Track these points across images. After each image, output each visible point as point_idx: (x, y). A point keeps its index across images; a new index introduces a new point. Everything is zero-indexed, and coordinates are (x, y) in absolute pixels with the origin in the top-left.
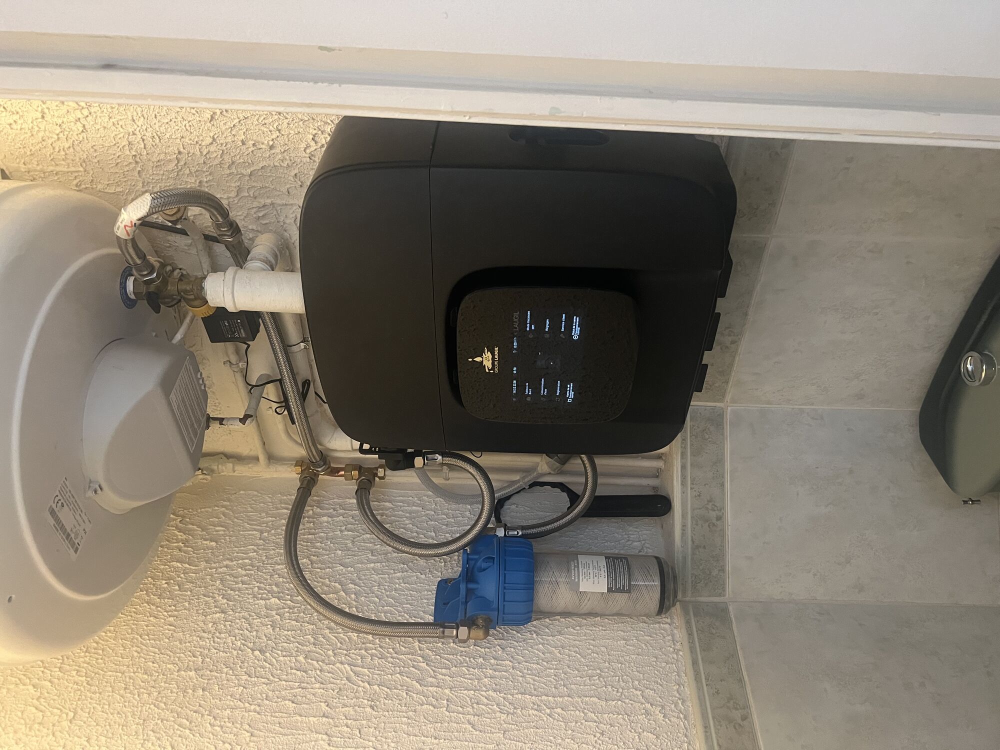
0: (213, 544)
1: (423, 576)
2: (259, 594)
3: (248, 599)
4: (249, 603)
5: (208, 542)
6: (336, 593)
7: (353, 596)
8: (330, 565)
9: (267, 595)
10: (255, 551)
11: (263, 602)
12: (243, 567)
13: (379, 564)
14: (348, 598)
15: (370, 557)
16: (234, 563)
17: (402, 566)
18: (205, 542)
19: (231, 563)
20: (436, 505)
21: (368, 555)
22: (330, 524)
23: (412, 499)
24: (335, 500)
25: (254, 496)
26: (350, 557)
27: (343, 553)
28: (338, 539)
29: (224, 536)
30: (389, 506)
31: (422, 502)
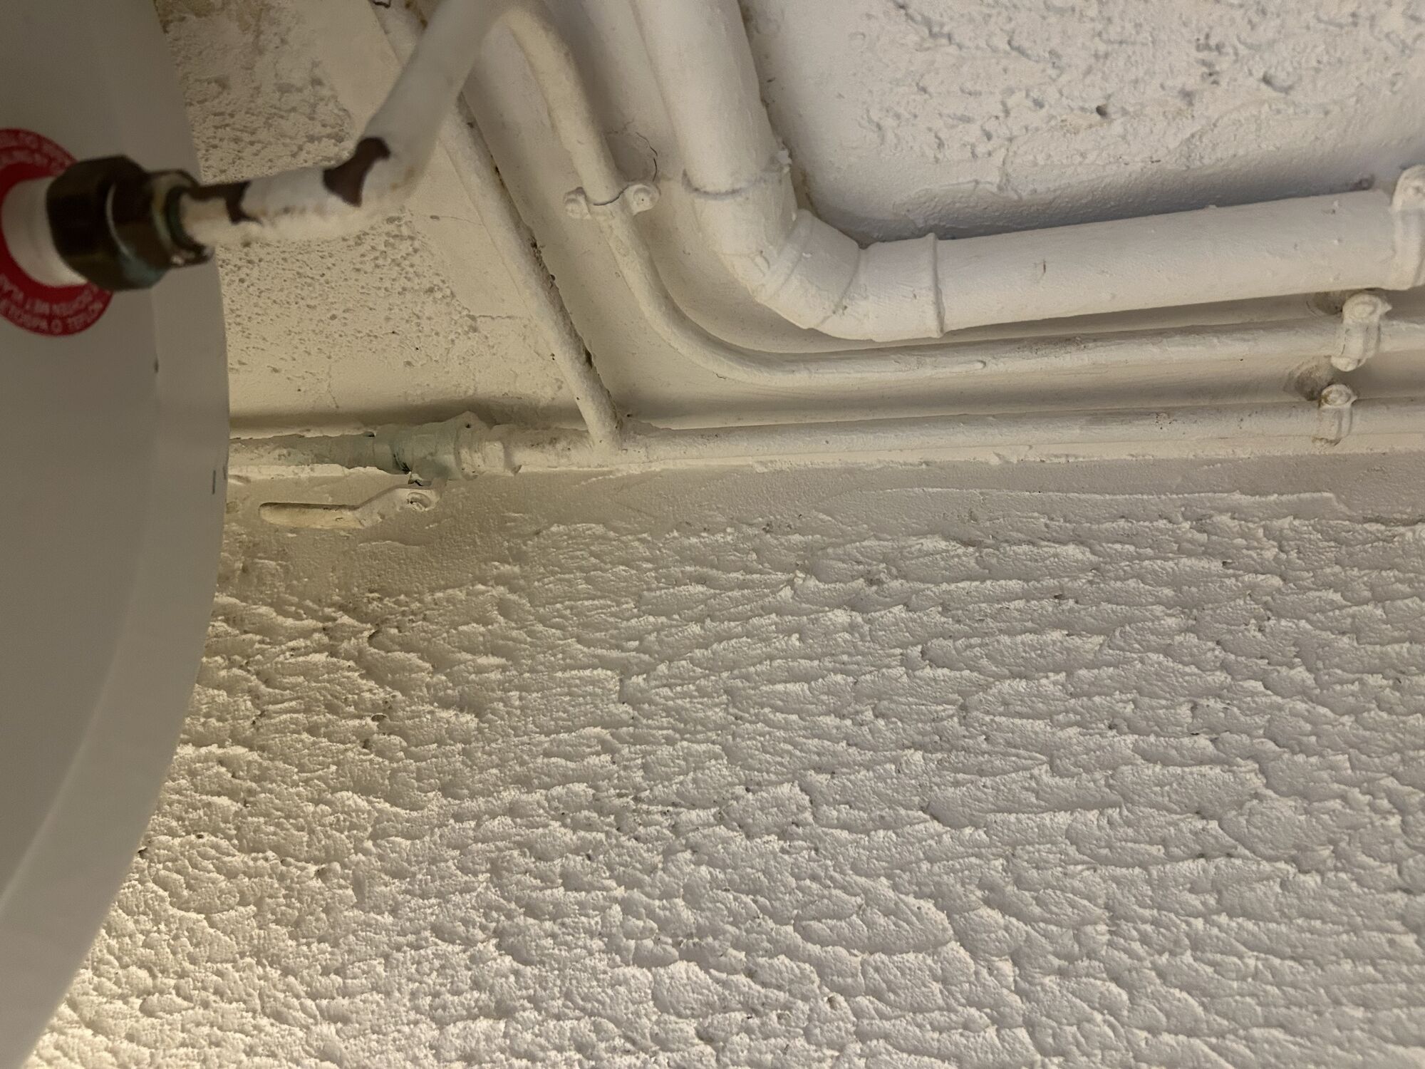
2: (629, 937)
8: (887, 813)
17: (1199, 824)
19: (525, 798)
20: (1281, 549)
21: (1036, 772)
22: (862, 638)
23: (1170, 526)
24: (865, 543)
25: (596, 538)
26: (960, 776)
27: (931, 760)
28: (903, 700)
29: (506, 690)
30: (1080, 556)
31: (1214, 538)
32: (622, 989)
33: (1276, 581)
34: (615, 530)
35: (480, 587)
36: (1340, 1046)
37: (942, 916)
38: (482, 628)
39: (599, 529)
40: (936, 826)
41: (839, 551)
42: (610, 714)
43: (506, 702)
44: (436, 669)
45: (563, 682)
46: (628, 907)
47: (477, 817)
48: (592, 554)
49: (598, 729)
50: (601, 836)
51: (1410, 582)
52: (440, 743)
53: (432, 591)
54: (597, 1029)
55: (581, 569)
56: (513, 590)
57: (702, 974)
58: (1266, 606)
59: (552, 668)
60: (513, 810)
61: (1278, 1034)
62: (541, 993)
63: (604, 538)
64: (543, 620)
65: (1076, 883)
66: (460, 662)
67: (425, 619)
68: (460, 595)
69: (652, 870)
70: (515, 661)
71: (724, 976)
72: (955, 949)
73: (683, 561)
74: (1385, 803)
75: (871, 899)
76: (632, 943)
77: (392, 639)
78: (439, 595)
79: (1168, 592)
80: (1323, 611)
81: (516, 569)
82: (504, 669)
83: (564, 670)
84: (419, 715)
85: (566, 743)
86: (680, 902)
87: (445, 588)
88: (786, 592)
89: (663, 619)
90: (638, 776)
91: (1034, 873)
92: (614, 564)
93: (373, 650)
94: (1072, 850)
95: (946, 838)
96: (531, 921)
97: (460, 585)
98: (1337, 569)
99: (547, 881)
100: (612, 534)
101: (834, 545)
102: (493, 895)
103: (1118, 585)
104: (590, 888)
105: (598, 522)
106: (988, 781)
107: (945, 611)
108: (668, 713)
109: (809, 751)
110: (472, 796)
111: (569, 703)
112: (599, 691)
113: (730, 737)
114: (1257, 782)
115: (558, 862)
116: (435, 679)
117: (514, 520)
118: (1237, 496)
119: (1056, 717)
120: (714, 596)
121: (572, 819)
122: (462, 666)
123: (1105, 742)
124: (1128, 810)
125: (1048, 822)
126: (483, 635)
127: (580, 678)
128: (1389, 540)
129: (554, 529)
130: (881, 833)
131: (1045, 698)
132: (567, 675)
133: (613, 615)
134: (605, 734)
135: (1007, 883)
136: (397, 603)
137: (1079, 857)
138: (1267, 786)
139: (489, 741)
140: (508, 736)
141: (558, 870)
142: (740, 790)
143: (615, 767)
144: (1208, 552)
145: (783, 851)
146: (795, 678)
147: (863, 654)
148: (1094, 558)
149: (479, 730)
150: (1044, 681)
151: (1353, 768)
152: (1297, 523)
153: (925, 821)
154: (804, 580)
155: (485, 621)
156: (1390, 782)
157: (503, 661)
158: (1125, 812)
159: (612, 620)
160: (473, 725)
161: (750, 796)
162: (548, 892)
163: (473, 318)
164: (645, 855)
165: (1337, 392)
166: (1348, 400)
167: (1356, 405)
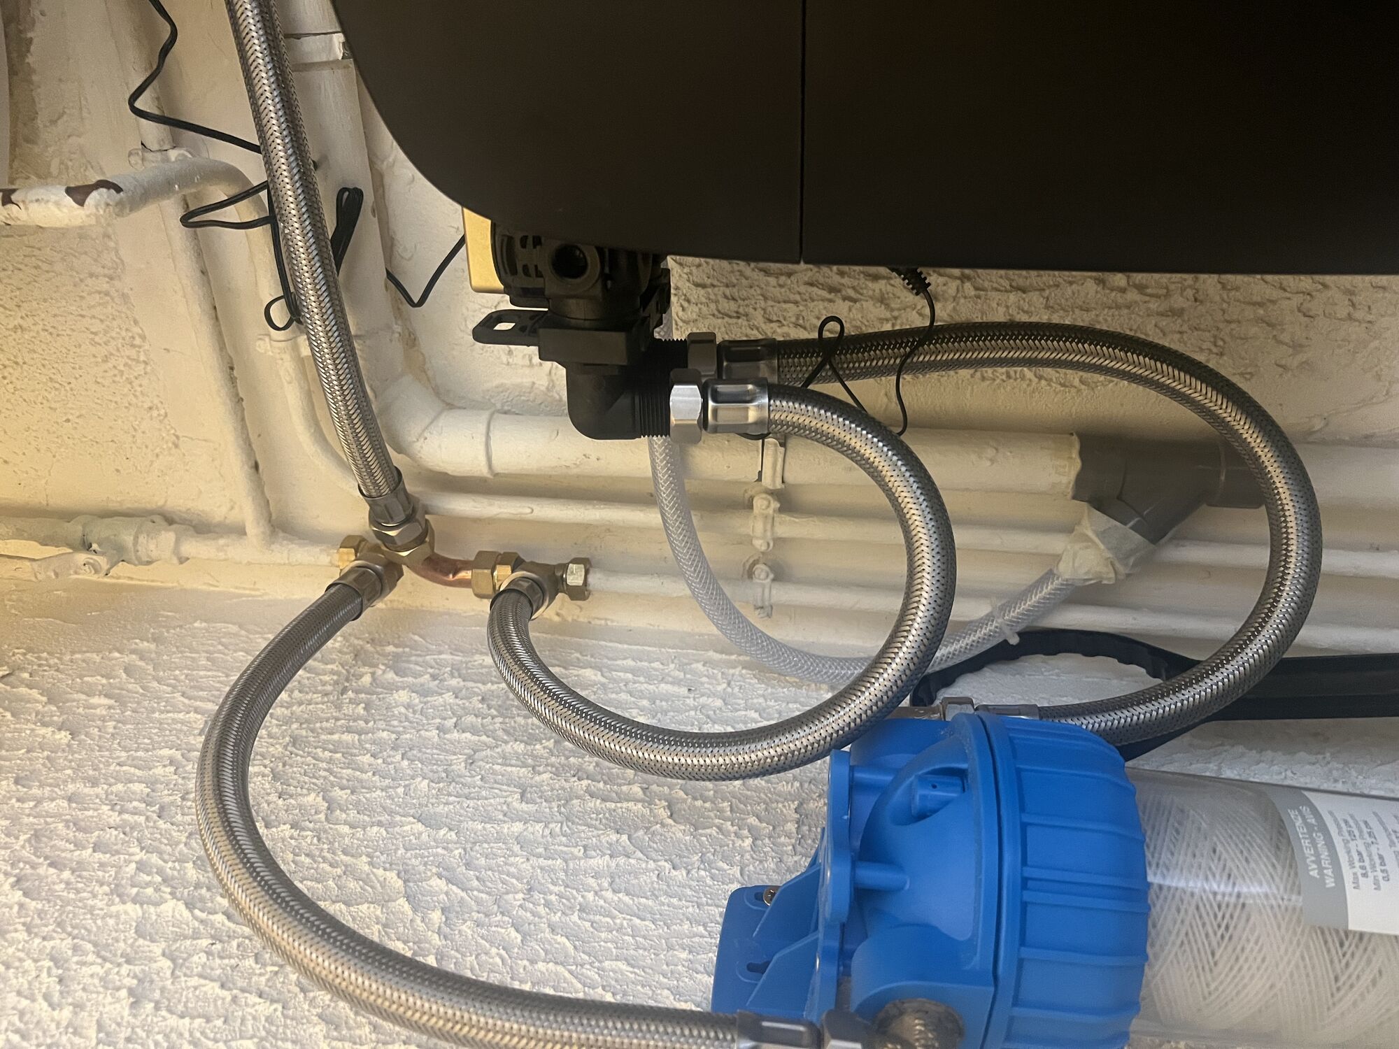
0: (64, 737)
1: (680, 875)
2: (133, 886)
3: (95, 896)
4: (91, 910)
5: (47, 731)
6: (384, 901)
7: (436, 916)
8: (385, 818)
9: (157, 890)
10: (173, 762)
11: (133, 911)
12: (119, 803)
13: (539, 827)
14: (418, 920)
15: (516, 805)
16: (98, 790)
17: (614, 837)
18: (42, 731)
19: (87, 790)
20: (729, 684)
21: (509, 800)
22: (414, 712)
23: (661, 666)
24: (443, 656)
25: (229, 634)
26: (452, 799)
27: (434, 788)
28: (428, 751)
29: (104, 721)
30: (593, 677)
31: (688, 676)
32: (111, 922)
33: (719, 703)
34: (247, 631)
35: (117, 655)
36: (665, 976)
37: (400, 882)
38: (104, 681)
39: (233, 628)
40: (420, 827)
41: (420, 659)
42: (189, 743)
43: (101, 729)
44: (51, 701)
45: (158, 721)
46: (142, 867)
47: (39, 802)
48: (220, 643)
49: (172, 751)
50: (142, 819)
52: (28, 752)
53: (73, 653)
54: (75, 949)
55: (206, 652)
56: (141, 659)
57: (186, 913)
58: (708, 717)
59: (152, 711)
60: (72, 798)
61: (622, 966)
62: (37, 921)
63: (236, 635)
64: (160, 681)
65: (512, 870)
66: (74, 700)
67: (57, 670)
68: (96, 658)
69: (174, 844)
70: (123, 704)
71: (203, 915)
72: (403, 905)
74: (746, 832)
75: (349, 871)
76: (135, 890)
77: (21, 680)
78: (78, 656)
81: (153, 646)
82: (111, 707)
83: (162, 712)
84: (20, 731)
85: (140, 759)
86: (190, 865)
87: (85, 652)
88: (367, 679)
90: (193, 784)
91: (483, 861)
92: (235, 651)
94: (516, 848)
95: (424, 837)
96: (52, 871)
97: (98, 652)
98: (761, 700)
99: (79, 845)
100: (243, 633)
101: (416, 655)
102: (26, 853)
103: (614, 696)
104: (116, 853)
105: (234, 624)
106: (472, 803)
107: (483, 700)
109: (341, 778)
110: (41, 786)
111: (155, 734)
112: (185, 728)
113: (281, 764)
114: (663, 813)
115: (96, 833)
116: (46, 709)
117: (167, 617)
118: (711, 653)
119: (537, 768)
120: (308, 679)
121: (122, 806)
122: (75, 704)
123: (567, 785)
124: (568, 826)
125: (505, 831)
126: (103, 686)
127: (173, 719)
129: (196, 625)
130: (375, 829)
131: (534, 757)
132: (163, 716)
133: (219, 682)
134: (178, 755)
135: (459, 866)
136: (39, 658)
137: (520, 852)
138: (671, 816)
139: (73, 753)
140: (92, 750)
141: (93, 840)
142: (274, 797)
143: (176, 777)
144: (676, 682)
145: (291, 838)
146: (349, 730)
147: (411, 722)
148: (603, 680)
149: (69, 745)
150: (538, 747)
151: (731, 811)
153: (414, 823)
154: (384, 672)
155: (107, 677)
156: (752, 820)
157: (111, 702)
158: (565, 828)
159: (218, 685)
160: (65, 741)
161: (280, 802)
162: (77, 853)
163: (178, 437)
164: (175, 834)
165: (761, 570)
166: (767, 576)
167: (774, 580)
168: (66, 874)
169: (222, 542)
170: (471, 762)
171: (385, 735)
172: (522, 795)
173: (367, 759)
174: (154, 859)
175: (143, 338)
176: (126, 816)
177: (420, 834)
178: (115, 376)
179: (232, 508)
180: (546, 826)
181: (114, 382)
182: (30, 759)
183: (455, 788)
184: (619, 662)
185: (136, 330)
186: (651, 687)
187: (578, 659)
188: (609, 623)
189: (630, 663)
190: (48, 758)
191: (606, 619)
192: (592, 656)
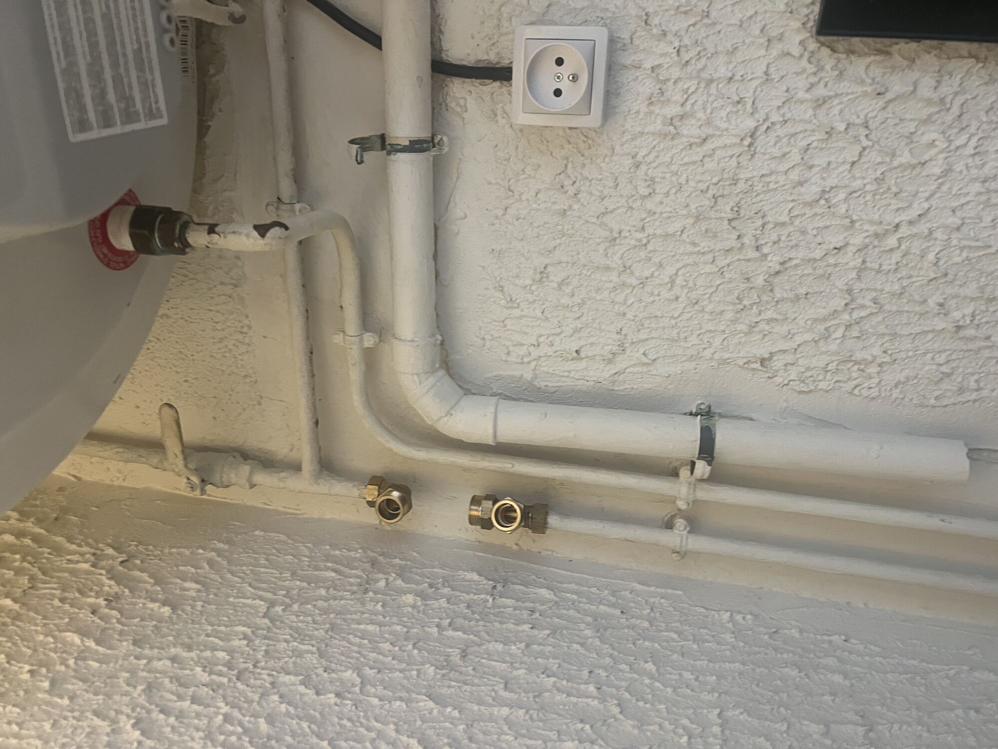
0: (166, 610)
2: (222, 734)
3: (193, 739)
5: (155, 606)
8: (404, 695)
9: (239, 738)
10: (245, 637)
12: (208, 666)
13: (521, 712)
15: (502, 693)
16: (193, 654)
17: (580, 726)
18: (151, 605)
19: (185, 654)
20: (652, 610)
21: (496, 688)
22: (419, 612)
23: (598, 592)
24: (435, 570)
25: (280, 541)
26: (453, 683)
27: (439, 674)
28: (431, 644)
29: (195, 601)
30: (548, 596)
31: (620, 601)
33: (646, 624)
34: (293, 539)
35: (201, 551)
38: (193, 570)
39: (283, 537)
40: (431, 704)
41: (419, 571)
42: (256, 623)
43: (193, 607)
44: (156, 584)
45: (233, 604)
46: (227, 718)
47: (150, 660)
48: (274, 548)
49: (245, 628)
50: (225, 680)
51: (713, 636)
52: (142, 620)
53: (171, 547)
55: (265, 554)
56: (219, 555)
58: (639, 634)
59: (228, 596)
60: (174, 659)
63: (285, 542)
64: (232, 573)
66: (172, 583)
67: (160, 559)
68: (187, 552)
69: (250, 702)
70: (207, 589)
73: (327, 561)
74: (681, 731)
75: (381, 735)
76: (222, 737)
77: (135, 565)
78: (174, 550)
79: (589, 619)
80: (668, 642)
81: (226, 547)
82: (199, 591)
83: (235, 597)
84: (135, 604)
85: (221, 632)
86: (262, 720)
87: (179, 547)
88: (382, 584)
89: (305, 584)
90: (260, 655)
91: (481, 736)
92: (285, 555)
93: (121, 568)
94: (506, 728)
95: (435, 712)
96: (162, 716)
97: (188, 548)
98: (678, 624)
99: (180, 698)
100: (290, 541)
101: (416, 568)
102: (142, 700)
103: (564, 612)
104: (207, 706)
105: (284, 535)
106: (468, 688)
107: (468, 607)
108: (291, 628)
109: (369, 660)
110: (151, 648)
111: (232, 614)
112: (252, 611)
113: (324, 645)
114: (616, 710)
115: (192, 689)
116: (153, 588)
117: (235, 525)
118: (635, 584)
119: (514, 665)
120: (339, 579)
121: (211, 669)
122: (173, 586)
123: (538, 680)
124: (543, 714)
125: (496, 713)
126: (193, 574)
127: (243, 604)
128: (707, 617)
129: (257, 533)
130: (398, 703)
131: (511, 655)
132: (236, 601)
133: (276, 578)
134: (248, 631)
135: (464, 739)
136: (147, 550)
137: (508, 731)
138: (621, 713)
139: (174, 624)
140: (187, 622)
141: (190, 693)
142: (320, 671)
143: (248, 649)
144: (613, 605)
145: (336, 704)
146: (372, 622)
147: (417, 620)
148: (556, 599)
149: (170, 617)
150: (513, 647)
151: (668, 713)
152: (662, 601)
153: (426, 701)
154: (395, 579)
155: (196, 567)
156: (685, 721)
157: (198, 587)
158: (541, 715)
159: (273, 580)
160: (167, 614)
161: (325, 675)
162: (179, 704)
163: (261, 397)
164: (250, 694)
165: (680, 523)
166: (685, 529)
167: (689, 532)
168: (172, 720)
169: (283, 475)
170: (464, 655)
171: (398, 628)
172: (506, 684)
173: (386, 646)
174: (236, 713)
175: (250, 327)
176: (214, 677)
177: (432, 709)
178: (225, 352)
179: (292, 450)
180: (527, 712)
181: (224, 356)
182: (143, 627)
183: (454, 675)
184: (565, 585)
185: (246, 322)
186: (593, 607)
187: (534, 580)
188: (555, 554)
189: (573, 586)
190: (155, 626)
191: (553, 551)
192: (545, 579)
